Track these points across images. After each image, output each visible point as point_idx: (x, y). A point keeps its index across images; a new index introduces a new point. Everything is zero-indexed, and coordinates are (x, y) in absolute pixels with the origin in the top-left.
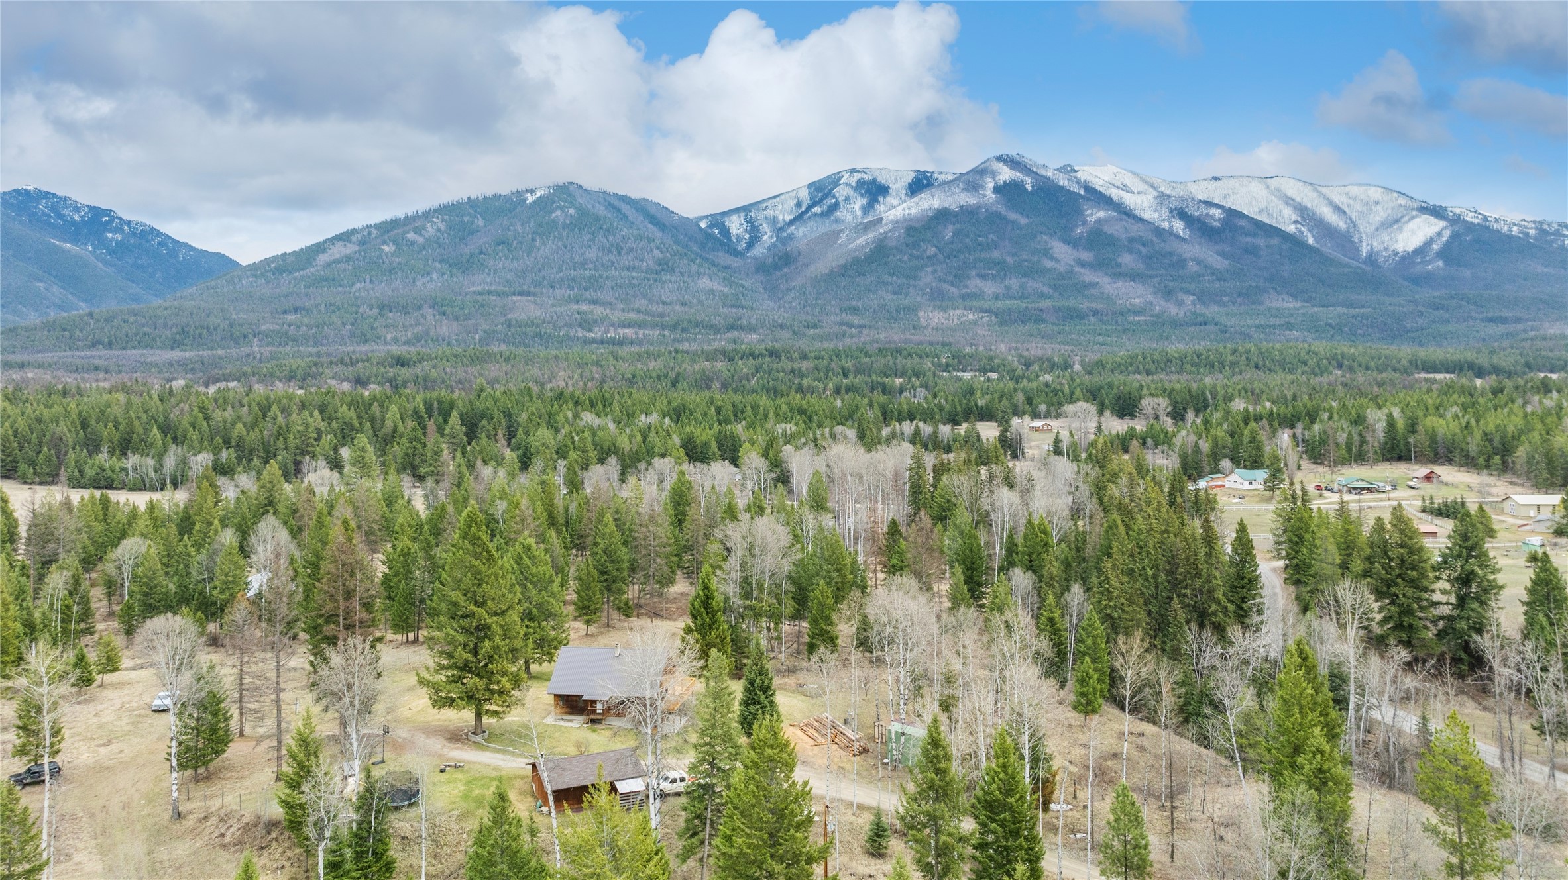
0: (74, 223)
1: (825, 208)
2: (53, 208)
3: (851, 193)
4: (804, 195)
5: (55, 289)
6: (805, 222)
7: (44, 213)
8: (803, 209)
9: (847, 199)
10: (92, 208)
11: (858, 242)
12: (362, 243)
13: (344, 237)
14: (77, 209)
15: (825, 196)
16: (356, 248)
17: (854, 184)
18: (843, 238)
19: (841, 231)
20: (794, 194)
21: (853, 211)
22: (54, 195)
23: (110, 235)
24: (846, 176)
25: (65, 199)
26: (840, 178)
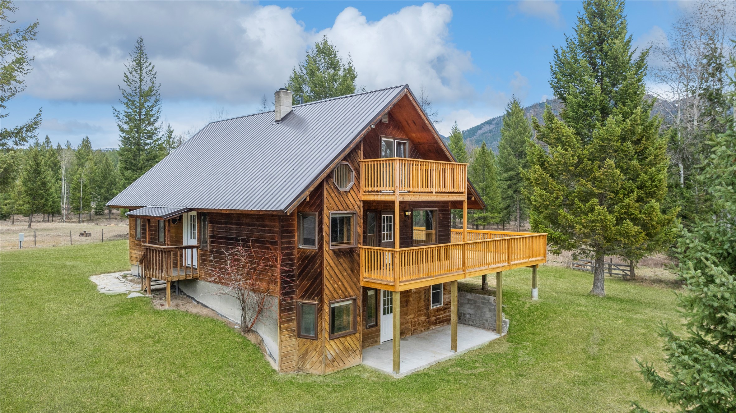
12: (497, 124)
13: (489, 122)
16: (494, 126)
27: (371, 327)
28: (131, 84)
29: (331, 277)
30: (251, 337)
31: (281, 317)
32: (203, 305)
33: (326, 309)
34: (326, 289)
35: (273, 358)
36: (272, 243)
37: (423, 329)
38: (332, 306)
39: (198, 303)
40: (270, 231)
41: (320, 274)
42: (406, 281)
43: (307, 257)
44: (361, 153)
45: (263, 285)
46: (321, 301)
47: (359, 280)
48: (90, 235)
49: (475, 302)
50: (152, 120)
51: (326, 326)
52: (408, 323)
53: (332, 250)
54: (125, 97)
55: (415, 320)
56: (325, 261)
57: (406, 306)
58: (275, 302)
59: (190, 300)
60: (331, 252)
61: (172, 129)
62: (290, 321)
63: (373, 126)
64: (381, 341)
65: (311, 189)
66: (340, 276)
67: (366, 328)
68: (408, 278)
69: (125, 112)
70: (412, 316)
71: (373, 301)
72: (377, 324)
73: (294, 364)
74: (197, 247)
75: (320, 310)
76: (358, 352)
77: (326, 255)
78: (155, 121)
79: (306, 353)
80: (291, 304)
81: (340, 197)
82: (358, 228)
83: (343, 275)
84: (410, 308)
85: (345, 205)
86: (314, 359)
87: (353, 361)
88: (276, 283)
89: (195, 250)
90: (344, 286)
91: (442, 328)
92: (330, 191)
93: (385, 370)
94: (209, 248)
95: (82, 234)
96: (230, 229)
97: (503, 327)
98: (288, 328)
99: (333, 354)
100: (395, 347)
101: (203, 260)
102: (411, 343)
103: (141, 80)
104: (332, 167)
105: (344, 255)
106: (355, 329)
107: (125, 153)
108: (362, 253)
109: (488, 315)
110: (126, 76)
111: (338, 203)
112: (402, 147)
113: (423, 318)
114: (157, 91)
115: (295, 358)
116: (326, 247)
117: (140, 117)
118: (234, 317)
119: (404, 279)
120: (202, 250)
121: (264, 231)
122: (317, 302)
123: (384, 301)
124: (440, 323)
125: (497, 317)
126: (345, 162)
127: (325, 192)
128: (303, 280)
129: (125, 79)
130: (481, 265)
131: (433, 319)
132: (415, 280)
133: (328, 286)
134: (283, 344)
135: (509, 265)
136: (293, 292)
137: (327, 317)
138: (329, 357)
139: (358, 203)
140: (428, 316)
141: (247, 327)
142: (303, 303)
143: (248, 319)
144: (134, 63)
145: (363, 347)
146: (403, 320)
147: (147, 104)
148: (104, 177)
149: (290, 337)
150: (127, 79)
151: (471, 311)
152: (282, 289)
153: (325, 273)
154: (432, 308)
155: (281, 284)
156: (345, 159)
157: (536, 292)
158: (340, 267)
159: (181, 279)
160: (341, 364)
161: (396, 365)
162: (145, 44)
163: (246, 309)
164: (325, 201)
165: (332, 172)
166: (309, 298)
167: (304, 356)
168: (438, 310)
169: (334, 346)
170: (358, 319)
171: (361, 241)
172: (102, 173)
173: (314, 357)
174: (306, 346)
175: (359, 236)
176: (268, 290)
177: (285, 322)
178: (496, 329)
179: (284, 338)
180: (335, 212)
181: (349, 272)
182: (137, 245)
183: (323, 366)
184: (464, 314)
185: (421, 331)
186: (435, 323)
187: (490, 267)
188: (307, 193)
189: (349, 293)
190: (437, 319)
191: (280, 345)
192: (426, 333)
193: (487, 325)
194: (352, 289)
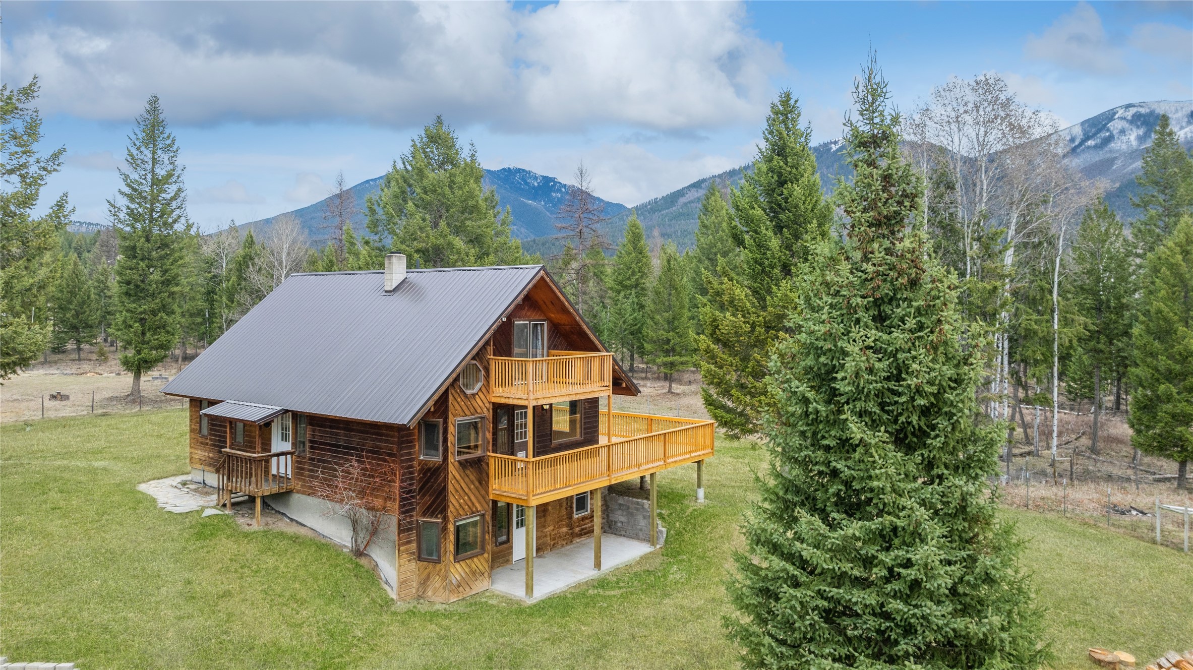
0: (534, 188)
1: (1099, 141)
2: (523, 179)
3: (1126, 125)
4: (1078, 132)
5: (522, 230)
6: (1078, 154)
7: (518, 182)
8: (1077, 143)
9: (1123, 132)
10: (544, 178)
11: (1134, 166)
12: (709, 188)
13: (697, 185)
14: (536, 178)
15: (1099, 131)
16: (705, 192)
17: (1129, 118)
18: (1118, 164)
19: (1116, 158)
20: (1067, 131)
21: (1128, 141)
22: (524, 170)
23: (554, 194)
24: (1120, 113)
25: (530, 172)
26: (1115, 114)
27: (501, 544)
28: (138, 165)
29: (457, 491)
30: (363, 561)
31: (399, 539)
32: (297, 522)
33: (451, 528)
34: (451, 506)
35: (390, 585)
36: (389, 455)
37: (564, 543)
38: (458, 524)
39: (292, 520)
40: (386, 441)
41: (445, 488)
42: (541, 493)
43: (429, 469)
44: (490, 349)
45: (378, 503)
46: (446, 519)
47: (487, 493)
48: (67, 397)
49: (628, 508)
50: (170, 220)
51: (451, 547)
52: (546, 536)
53: (459, 461)
54: (128, 185)
55: (555, 532)
56: (450, 475)
57: (544, 516)
58: (392, 521)
59: (280, 516)
60: (456, 464)
61: (190, 222)
62: (409, 542)
63: (504, 319)
64: (514, 560)
65: (435, 398)
66: (467, 490)
67: (496, 546)
68: (544, 490)
69: (128, 208)
70: (551, 528)
71: (505, 514)
72: (509, 540)
73: (414, 591)
74: (292, 453)
75: (445, 529)
76: (486, 575)
77: (451, 468)
78: (175, 221)
79: (428, 578)
80: (411, 523)
81: (466, 401)
82: (487, 433)
83: (470, 489)
84: (549, 518)
85: (472, 410)
86: (437, 585)
87: (481, 585)
88: (394, 500)
89: (289, 457)
90: (470, 500)
91: (588, 541)
92: (456, 396)
93: (517, 594)
94: (308, 455)
95: (53, 397)
96: (337, 434)
97: (658, 538)
98: (407, 550)
99: (459, 579)
100: (528, 568)
101: (299, 469)
102: (550, 560)
103: (154, 161)
104: (458, 370)
105: (471, 465)
106: (483, 548)
107: (128, 271)
108: (492, 462)
109: (642, 523)
110: (131, 155)
111: (465, 408)
112: (539, 328)
113: (565, 530)
114: (178, 177)
115: (415, 584)
116: (451, 459)
117: (151, 216)
118: (341, 539)
119: (538, 491)
120: (298, 456)
121: (380, 441)
122: (440, 521)
123: (518, 511)
124: (585, 534)
125: (653, 525)
126: (474, 362)
127: (451, 397)
128: (424, 495)
129: (129, 158)
130: (630, 467)
131: (577, 530)
132: (551, 491)
133: (453, 501)
134: (402, 569)
135: (666, 464)
136: (413, 510)
137: (452, 537)
138: (454, 581)
139: (487, 405)
140: (571, 526)
141: (358, 550)
142: (424, 522)
143: (359, 540)
144: (144, 134)
145: (492, 568)
146: (539, 534)
147: (163, 195)
148: (71, 292)
149: (409, 561)
150: (133, 158)
151: (623, 519)
152: (401, 507)
153: (450, 487)
154: (575, 516)
155: (400, 501)
156: (473, 358)
157: (701, 493)
158: (467, 479)
159: (273, 492)
160: (468, 589)
161: (529, 589)
162: (162, 103)
163: (359, 528)
164: (451, 407)
165: (458, 376)
166: (431, 516)
167: (424, 583)
168: (584, 519)
169: (460, 569)
170: (487, 537)
171: (490, 448)
172: (68, 286)
173: (436, 582)
174: (427, 571)
175: (488, 442)
176: (384, 508)
177: (404, 544)
178: (651, 540)
179: (402, 562)
180: (462, 418)
181: (477, 484)
182: (201, 443)
183: (447, 592)
184: (616, 522)
185: (563, 546)
186: (580, 535)
187: (641, 468)
188: (431, 403)
189: (476, 508)
190: (583, 529)
191: (399, 570)
192: (568, 547)
193: (641, 536)
194: (480, 503)
